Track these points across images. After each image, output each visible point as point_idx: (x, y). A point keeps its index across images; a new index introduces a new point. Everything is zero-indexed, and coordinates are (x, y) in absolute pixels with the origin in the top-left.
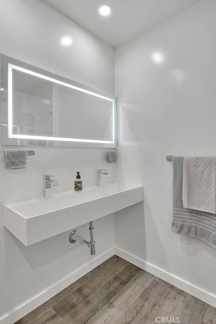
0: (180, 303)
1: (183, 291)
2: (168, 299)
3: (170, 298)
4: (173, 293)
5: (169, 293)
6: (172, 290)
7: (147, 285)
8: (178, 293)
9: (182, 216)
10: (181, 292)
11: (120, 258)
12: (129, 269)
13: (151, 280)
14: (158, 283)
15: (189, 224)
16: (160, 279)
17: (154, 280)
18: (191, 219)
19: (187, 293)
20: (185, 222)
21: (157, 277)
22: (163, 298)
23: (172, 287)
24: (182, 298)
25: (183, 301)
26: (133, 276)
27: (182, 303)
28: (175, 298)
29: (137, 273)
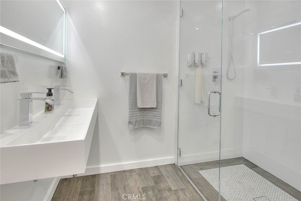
0: (135, 176)
1: (131, 170)
2: (128, 179)
3: (129, 178)
4: (128, 174)
5: (126, 176)
6: (126, 173)
7: (110, 181)
8: (130, 172)
9: (135, 115)
10: (131, 171)
11: (69, 178)
12: (86, 180)
13: (109, 176)
14: (115, 175)
15: (139, 119)
16: (114, 172)
17: (111, 175)
18: (141, 115)
19: (134, 169)
20: (137, 118)
21: (111, 173)
22: (126, 180)
23: (125, 171)
24: (135, 173)
25: (136, 174)
26: (94, 182)
27: (136, 176)
28: (131, 176)
29: (95, 179)
